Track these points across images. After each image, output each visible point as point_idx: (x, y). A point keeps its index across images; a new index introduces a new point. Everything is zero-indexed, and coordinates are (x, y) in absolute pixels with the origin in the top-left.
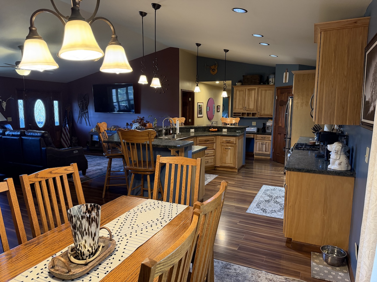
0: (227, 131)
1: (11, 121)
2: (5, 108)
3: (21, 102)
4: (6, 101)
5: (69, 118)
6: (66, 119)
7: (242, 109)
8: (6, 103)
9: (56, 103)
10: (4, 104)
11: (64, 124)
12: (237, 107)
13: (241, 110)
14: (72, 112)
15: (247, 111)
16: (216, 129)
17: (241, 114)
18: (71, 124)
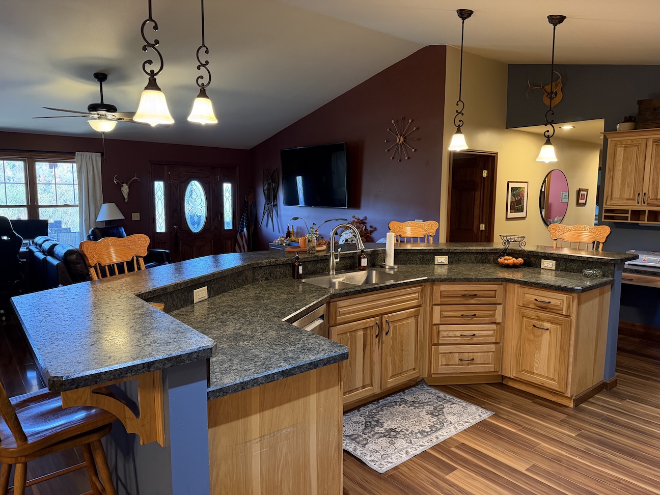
0: (554, 268)
1: (139, 219)
2: (126, 197)
3: (159, 187)
4: (129, 184)
5: (249, 216)
6: (243, 219)
7: (634, 199)
8: (129, 188)
9: (227, 188)
10: (125, 189)
11: (241, 227)
12: (616, 194)
13: (630, 203)
14: (255, 205)
15: (649, 205)
16: (520, 260)
17: (629, 215)
18: (253, 226)
